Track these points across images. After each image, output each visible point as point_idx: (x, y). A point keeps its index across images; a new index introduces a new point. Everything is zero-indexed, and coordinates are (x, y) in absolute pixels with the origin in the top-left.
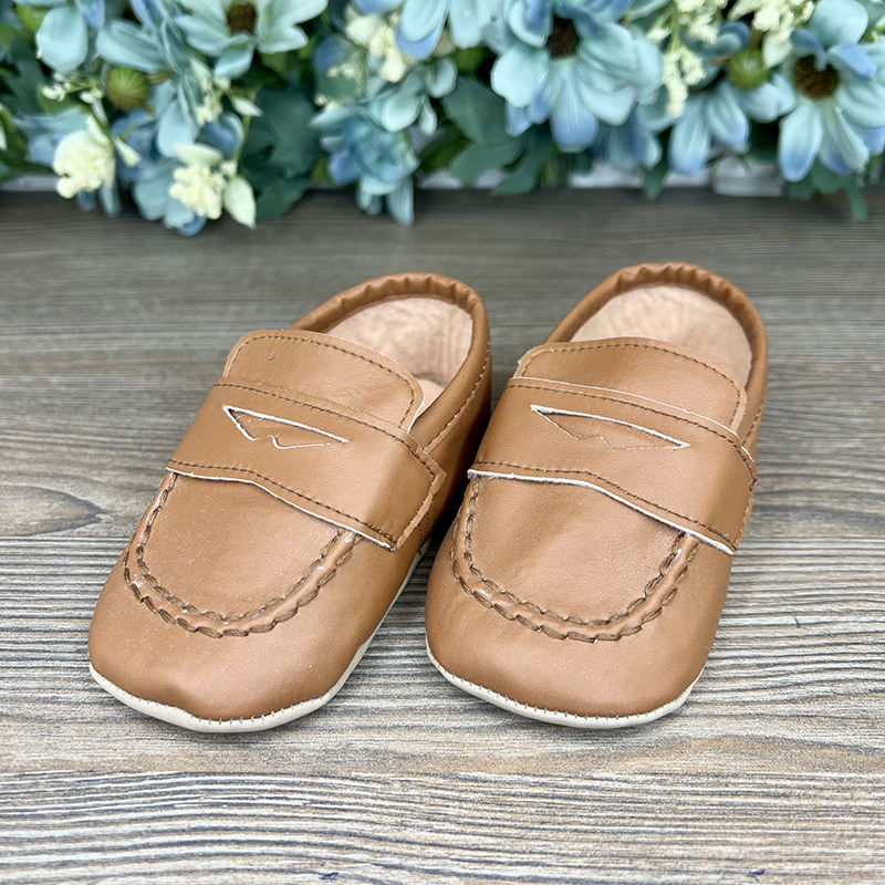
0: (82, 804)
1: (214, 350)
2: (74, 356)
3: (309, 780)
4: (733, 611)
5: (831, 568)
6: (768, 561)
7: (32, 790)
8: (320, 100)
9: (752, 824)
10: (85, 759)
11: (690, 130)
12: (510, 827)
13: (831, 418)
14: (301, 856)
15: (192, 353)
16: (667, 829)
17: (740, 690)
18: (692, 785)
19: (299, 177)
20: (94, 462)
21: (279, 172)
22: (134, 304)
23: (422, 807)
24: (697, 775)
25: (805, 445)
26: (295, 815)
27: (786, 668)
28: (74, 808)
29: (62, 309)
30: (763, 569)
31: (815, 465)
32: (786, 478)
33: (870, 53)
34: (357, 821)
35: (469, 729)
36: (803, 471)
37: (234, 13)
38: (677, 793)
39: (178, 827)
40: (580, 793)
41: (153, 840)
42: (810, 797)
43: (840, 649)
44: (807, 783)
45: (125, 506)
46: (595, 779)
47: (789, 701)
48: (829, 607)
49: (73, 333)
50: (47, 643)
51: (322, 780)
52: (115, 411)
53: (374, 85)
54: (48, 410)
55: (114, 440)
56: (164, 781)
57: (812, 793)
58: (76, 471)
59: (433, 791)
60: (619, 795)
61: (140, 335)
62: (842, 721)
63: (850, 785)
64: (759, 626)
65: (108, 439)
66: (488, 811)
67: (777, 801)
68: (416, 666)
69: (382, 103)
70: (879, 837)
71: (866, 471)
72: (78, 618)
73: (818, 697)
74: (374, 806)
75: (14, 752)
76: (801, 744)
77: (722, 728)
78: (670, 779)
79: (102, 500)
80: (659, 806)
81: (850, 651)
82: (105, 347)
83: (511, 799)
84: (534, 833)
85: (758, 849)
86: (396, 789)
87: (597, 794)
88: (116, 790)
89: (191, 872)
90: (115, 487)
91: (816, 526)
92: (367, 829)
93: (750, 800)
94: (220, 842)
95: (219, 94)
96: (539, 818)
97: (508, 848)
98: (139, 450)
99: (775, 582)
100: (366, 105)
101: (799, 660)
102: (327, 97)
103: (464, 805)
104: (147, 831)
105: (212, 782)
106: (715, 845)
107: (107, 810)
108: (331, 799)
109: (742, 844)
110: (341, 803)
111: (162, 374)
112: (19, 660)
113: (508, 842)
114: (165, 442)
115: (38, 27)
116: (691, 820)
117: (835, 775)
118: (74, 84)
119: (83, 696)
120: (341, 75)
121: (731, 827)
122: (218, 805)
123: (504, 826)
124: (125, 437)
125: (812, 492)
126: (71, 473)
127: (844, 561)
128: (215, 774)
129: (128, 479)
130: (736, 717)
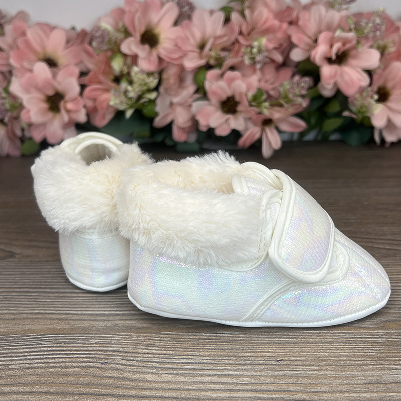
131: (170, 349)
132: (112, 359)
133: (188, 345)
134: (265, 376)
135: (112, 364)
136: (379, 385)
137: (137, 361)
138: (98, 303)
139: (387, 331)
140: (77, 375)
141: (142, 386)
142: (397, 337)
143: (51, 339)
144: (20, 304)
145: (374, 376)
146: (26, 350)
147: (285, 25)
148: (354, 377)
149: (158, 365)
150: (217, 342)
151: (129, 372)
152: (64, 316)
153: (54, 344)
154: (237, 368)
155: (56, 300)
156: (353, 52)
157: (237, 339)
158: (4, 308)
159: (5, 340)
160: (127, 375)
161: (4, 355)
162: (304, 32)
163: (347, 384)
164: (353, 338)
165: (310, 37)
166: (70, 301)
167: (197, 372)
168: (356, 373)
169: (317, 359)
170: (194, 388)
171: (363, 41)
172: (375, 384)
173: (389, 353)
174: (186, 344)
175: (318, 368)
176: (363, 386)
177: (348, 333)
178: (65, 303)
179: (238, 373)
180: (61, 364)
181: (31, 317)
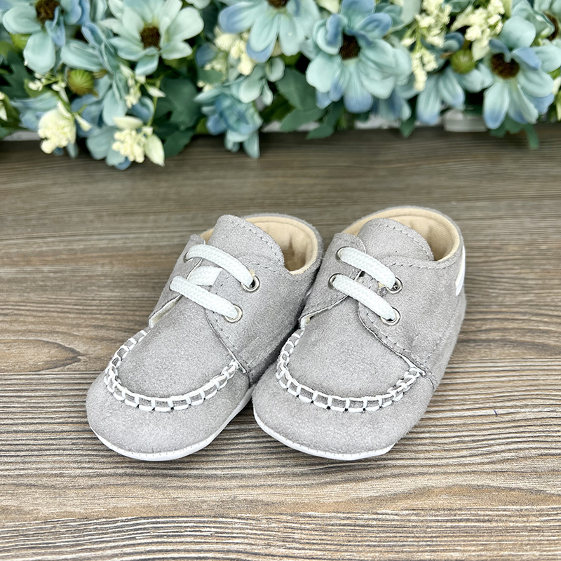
0: (82, 539)
1: (141, 246)
2: (56, 253)
3: (213, 519)
4: (458, 407)
5: (516, 378)
6: (479, 375)
7: (52, 531)
8: (200, 84)
9: (470, 539)
10: (82, 511)
11: (429, 97)
12: (331, 544)
13: (517, 281)
15: (129, 248)
16: (421, 543)
17: (462, 457)
18: (435, 516)
19: (188, 129)
20: (74, 322)
21: (176, 127)
22: (91, 217)
23: (279, 534)
24: (438, 510)
25: (500, 299)
26: (206, 541)
27: (489, 442)
28: (78, 541)
29: (47, 221)
30: (476, 380)
31: (507, 312)
32: (489, 321)
33: (537, 53)
34: (242, 544)
35: (305, 486)
36: (499, 316)
37: (146, 34)
38: (427, 521)
39: (139, 551)
42: (503, 521)
43: (521, 429)
44: (501, 512)
45: (94, 351)
46: (379, 514)
47: (491, 463)
48: (515, 403)
49: (54, 237)
50: (54, 439)
51: (221, 519)
52: (84, 289)
53: (233, 75)
54: (44, 289)
55: (85, 308)
56: (129, 523)
57: (504, 518)
58: (63, 329)
59: (285, 524)
60: (393, 523)
61: (95, 237)
62: (522, 474)
63: (527, 513)
64: (473, 416)
65: (81, 308)
66: (317, 535)
67: (485, 524)
68: (273, 448)
69: (239, 85)
70: (543, 544)
71: (537, 315)
72: (71, 423)
73: (508, 459)
74: (251, 534)
75: (40, 508)
76: (498, 489)
77: (452, 480)
78: (422, 512)
79: (80, 348)
80: (416, 529)
81: (527, 430)
82: (75, 247)
83: (330, 527)
84: (344, 548)
85: (473, 554)
86: (264, 524)
87: (380, 523)
88: (102, 529)
90: (88, 338)
91: (507, 352)
92: (248, 548)
93: (468, 524)
95: (139, 85)
96: (347, 538)
97: (330, 557)
98: (101, 314)
99: (483, 388)
100: (228, 87)
101: (497, 437)
102: (204, 82)
103: (304, 532)
104: (121, 554)
105: (157, 523)
106: (449, 552)
107: (97, 542)
108: (227, 531)
109: (464, 551)
110: (233, 533)
111: (111, 263)
112: (38, 450)
113: (330, 553)
114: (116, 308)
115: (24, 46)
116: (435, 537)
117: (518, 507)
118: (49, 79)
119: (78, 472)
120: (213, 69)
121: (458, 541)
122: (161, 536)
123: (327, 544)
124: (91, 306)
125: (505, 329)
126: (60, 330)
127: (524, 374)
128: (158, 518)
129: (95, 333)
130: (460, 473)
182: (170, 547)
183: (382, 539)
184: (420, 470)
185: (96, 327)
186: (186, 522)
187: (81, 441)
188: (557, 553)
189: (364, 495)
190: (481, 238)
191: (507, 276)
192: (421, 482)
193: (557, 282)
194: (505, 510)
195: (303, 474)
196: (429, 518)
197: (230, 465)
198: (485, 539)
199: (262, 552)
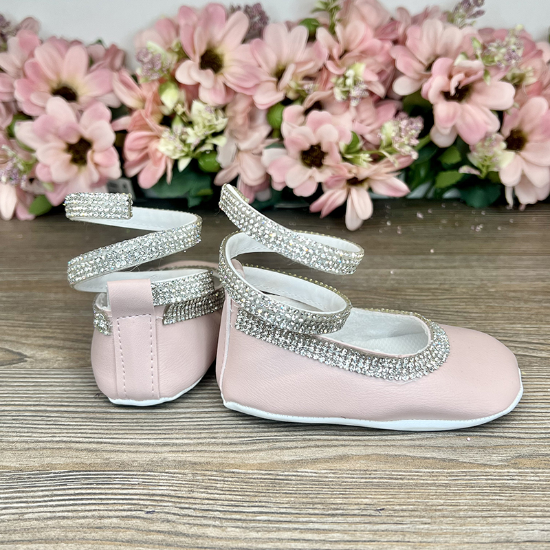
0: (16, 484)
2: (9, 283)
3: (142, 473)
9: (381, 490)
10: (17, 466)
12: (250, 492)
13: (460, 314)
14: (135, 504)
16: (335, 492)
17: (384, 435)
18: (351, 474)
20: (23, 334)
22: (48, 257)
23: (203, 484)
24: (355, 470)
26: (133, 487)
28: (12, 485)
29: (4, 259)
34: (167, 490)
35: (232, 452)
38: (342, 477)
39: (68, 493)
40: (290, 478)
41: (54, 498)
42: (414, 479)
44: (414, 473)
45: (42, 355)
46: (299, 472)
47: (411, 440)
49: (10, 271)
51: (149, 473)
52: (36, 310)
55: (35, 323)
56: (62, 474)
57: (415, 477)
58: (13, 338)
59: (210, 477)
60: (311, 478)
62: (439, 448)
63: (437, 474)
65: (31, 323)
66: (238, 485)
67: (396, 481)
68: (205, 425)
70: (448, 495)
72: (13, 405)
73: (428, 438)
74: (177, 483)
76: (413, 458)
77: (370, 451)
78: (340, 472)
79: (28, 352)
82: (30, 278)
83: (252, 480)
84: (263, 494)
85: (382, 500)
86: (190, 477)
87: (299, 478)
88: (34, 478)
89: (75, 511)
90: (35, 345)
92: (172, 493)
93: (382, 481)
94: (91, 499)
96: (266, 488)
97: (248, 500)
98: (50, 328)
103: (226, 483)
104: (51, 495)
105: (88, 475)
106: (360, 499)
107: (30, 486)
108: (154, 481)
109: (374, 498)
110: (159, 483)
114: (66, 324)
116: (348, 489)
117: (430, 470)
119: (16, 439)
121: (370, 492)
122: (91, 484)
123: (247, 491)
124: (42, 322)
126: (9, 339)
128: (90, 471)
129: (44, 342)
130: (380, 446)
131: (237, 493)
132: (161, 506)
133: (261, 488)
134: (362, 531)
135: (161, 513)
136: (509, 544)
137: (194, 509)
138: (139, 428)
139: (520, 470)
140: (115, 528)
141: (202, 543)
142: (532, 478)
143: (79, 478)
144: (35, 428)
145: (502, 532)
146: (47, 493)
147: (388, 45)
148: (477, 533)
149: (221, 515)
150: (298, 484)
151: (184, 524)
152: (95, 446)
153: (84, 484)
154: (325, 519)
155: (84, 424)
156: (478, 86)
157: (324, 479)
158: (15, 434)
159: (17, 479)
160: (181, 528)
161: (17, 500)
162: (413, 56)
163: (468, 543)
164: (475, 480)
165: (421, 62)
166: (102, 424)
167: (273, 525)
168: (480, 528)
169: (428, 509)
170: (269, 547)
171: (492, 72)
172: (504, 542)
173: (522, 500)
174: (257, 486)
175: (430, 521)
176: (488, 545)
177: (469, 472)
178: (95, 427)
179: (326, 527)
180: (94, 513)
181: (51, 446)
182: (98, 491)
183: (299, 489)
184: (341, 443)
185: (44, 337)
186: (116, 475)
187: (22, 418)
188: (460, 501)
189: (287, 459)
190: (431, 282)
191: (452, 310)
192: (341, 451)
193: (500, 315)
194: (418, 472)
195: (231, 444)
196: (345, 476)
197: (163, 436)
198: (395, 491)
199: (185, 496)
